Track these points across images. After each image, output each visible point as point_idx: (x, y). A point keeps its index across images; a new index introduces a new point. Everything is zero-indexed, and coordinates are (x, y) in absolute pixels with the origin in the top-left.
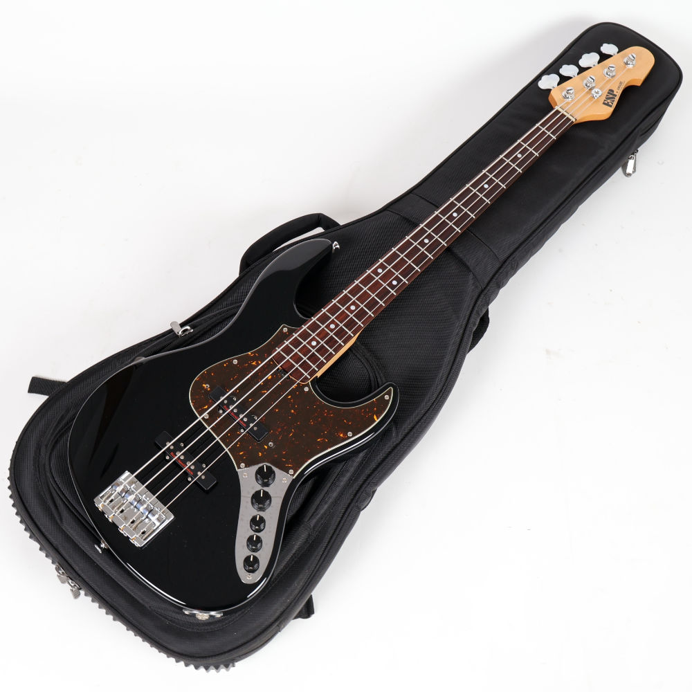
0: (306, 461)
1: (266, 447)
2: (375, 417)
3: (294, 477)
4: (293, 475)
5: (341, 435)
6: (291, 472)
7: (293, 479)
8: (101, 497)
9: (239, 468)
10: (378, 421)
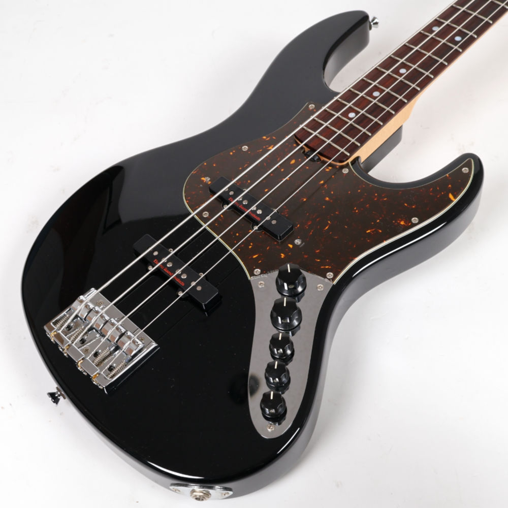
0: (352, 260)
1: (291, 246)
2: (451, 196)
3: (335, 282)
4: (333, 279)
5: (402, 223)
6: (330, 275)
7: (334, 285)
8: (55, 323)
9: (252, 274)
10: (455, 201)
